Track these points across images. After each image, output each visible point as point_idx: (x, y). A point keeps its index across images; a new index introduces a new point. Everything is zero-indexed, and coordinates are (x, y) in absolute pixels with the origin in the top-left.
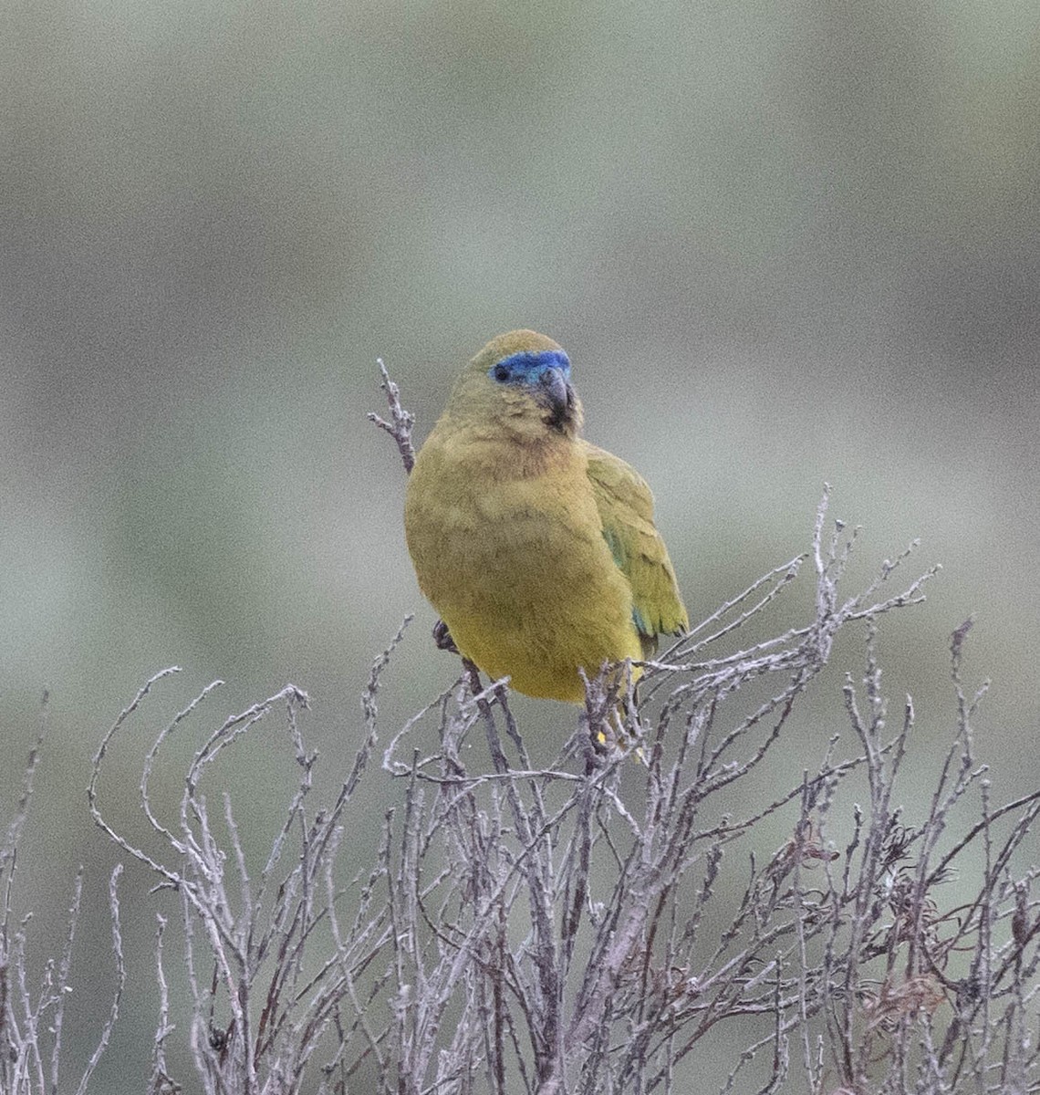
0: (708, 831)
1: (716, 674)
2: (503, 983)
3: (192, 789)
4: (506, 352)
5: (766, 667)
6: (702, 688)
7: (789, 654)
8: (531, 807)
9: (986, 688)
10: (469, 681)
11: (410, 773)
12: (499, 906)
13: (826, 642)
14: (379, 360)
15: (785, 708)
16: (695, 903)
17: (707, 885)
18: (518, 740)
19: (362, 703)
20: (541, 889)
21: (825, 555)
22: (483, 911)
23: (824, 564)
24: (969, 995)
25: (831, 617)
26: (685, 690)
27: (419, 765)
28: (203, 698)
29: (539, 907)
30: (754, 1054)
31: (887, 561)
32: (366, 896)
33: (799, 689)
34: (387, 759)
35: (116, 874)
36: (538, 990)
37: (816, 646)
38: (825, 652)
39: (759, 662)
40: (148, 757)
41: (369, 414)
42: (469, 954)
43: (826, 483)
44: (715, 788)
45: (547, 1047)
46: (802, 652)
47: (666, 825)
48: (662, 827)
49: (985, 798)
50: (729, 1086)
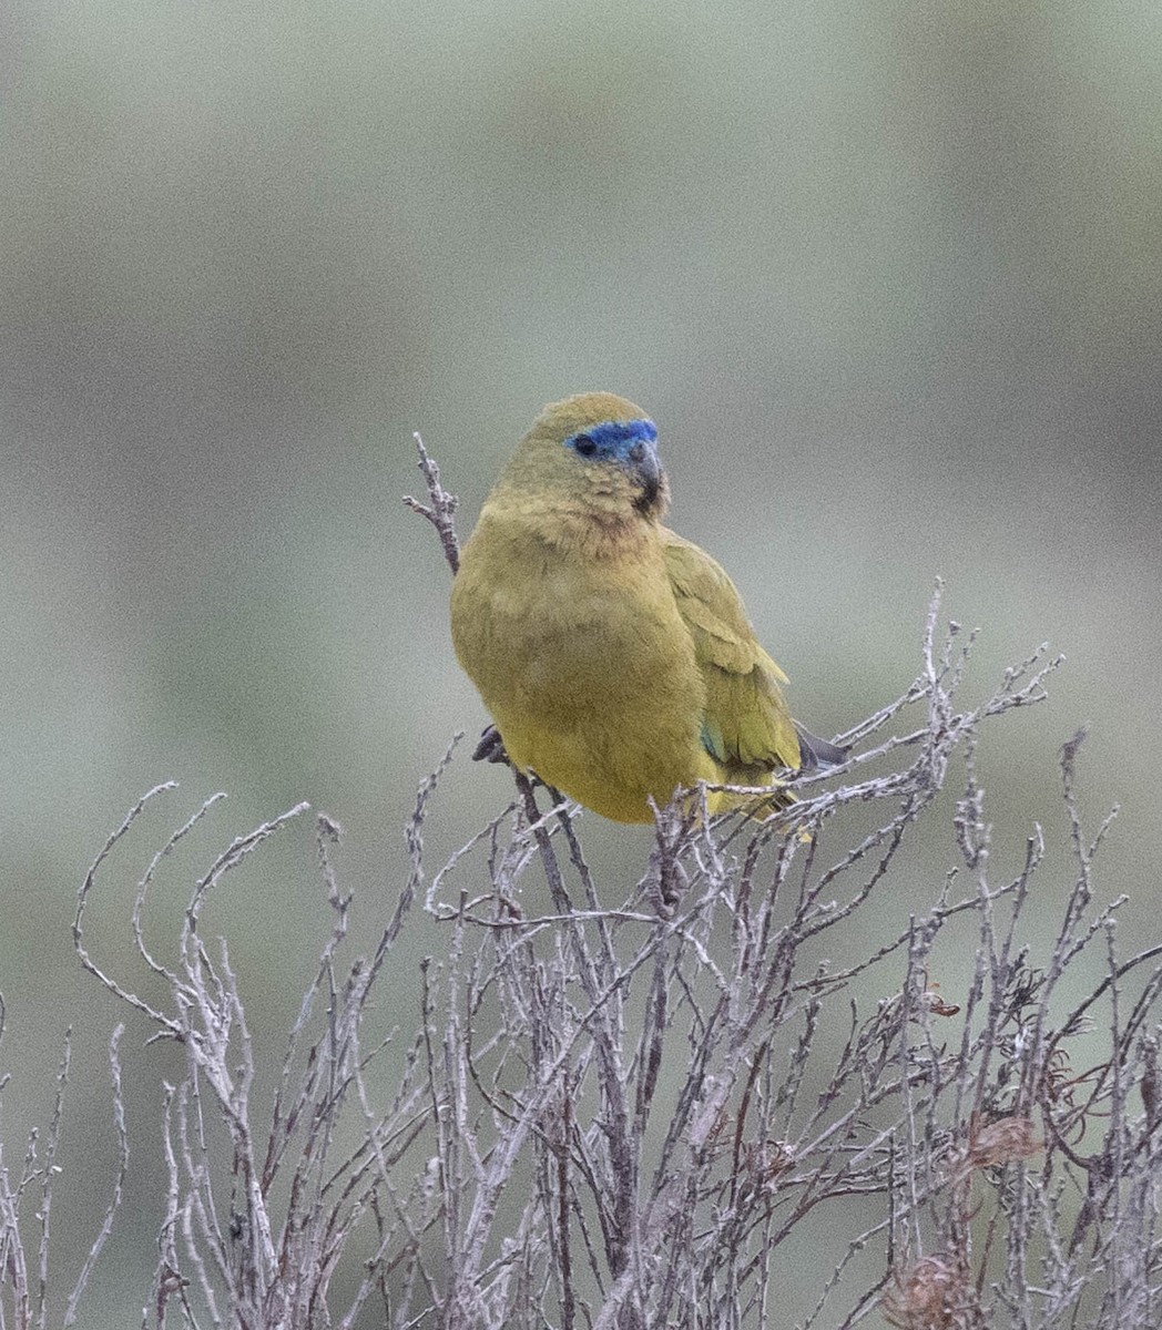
0: (805, 983)
1: (813, 801)
2: (569, 1160)
3: (193, 922)
4: (590, 421)
5: (871, 793)
6: (795, 818)
7: (898, 778)
8: (598, 954)
9: (1115, 815)
10: (524, 806)
11: (456, 916)
12: (564, 1072)
13: (939, 763)
14: (416, 434)
15: (893, 840)
16: (789, 1065)
17: (803, 1043)
18: (584, 869)
19: (406, 835)
20: (610, 1047)
21: (938, 661)
22: (546, 1078)
23: (936, 674)
24: (1103, 1173)
25: (945, 735)
26: (777, 819)
27: (467, 906)
28: (203, 814)
29: (608, 1069)
30: (864, 1243)
31: (1010, 669)
32: (412, 1059)
33: (909, 819)
34: (429, 900)
35: (116, 1035)
36: (608, 1163)
37: (928, 769)
38: (939, 776)
39: (862, 788)
40: (141, 883)
41: (405, 497)
42: (529, 1127)
43: (939, 578)
44: (813, 932)
45: (618, 1232)
46: (912, 776)
47: (756, 977)
48: (751, 978)
49: (1111, 940)
50: (836, 1281)
